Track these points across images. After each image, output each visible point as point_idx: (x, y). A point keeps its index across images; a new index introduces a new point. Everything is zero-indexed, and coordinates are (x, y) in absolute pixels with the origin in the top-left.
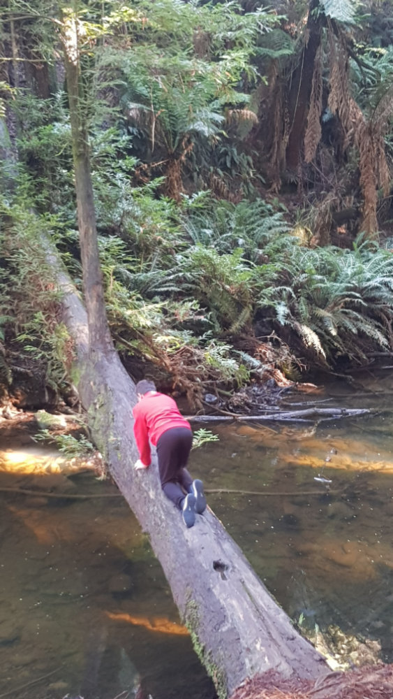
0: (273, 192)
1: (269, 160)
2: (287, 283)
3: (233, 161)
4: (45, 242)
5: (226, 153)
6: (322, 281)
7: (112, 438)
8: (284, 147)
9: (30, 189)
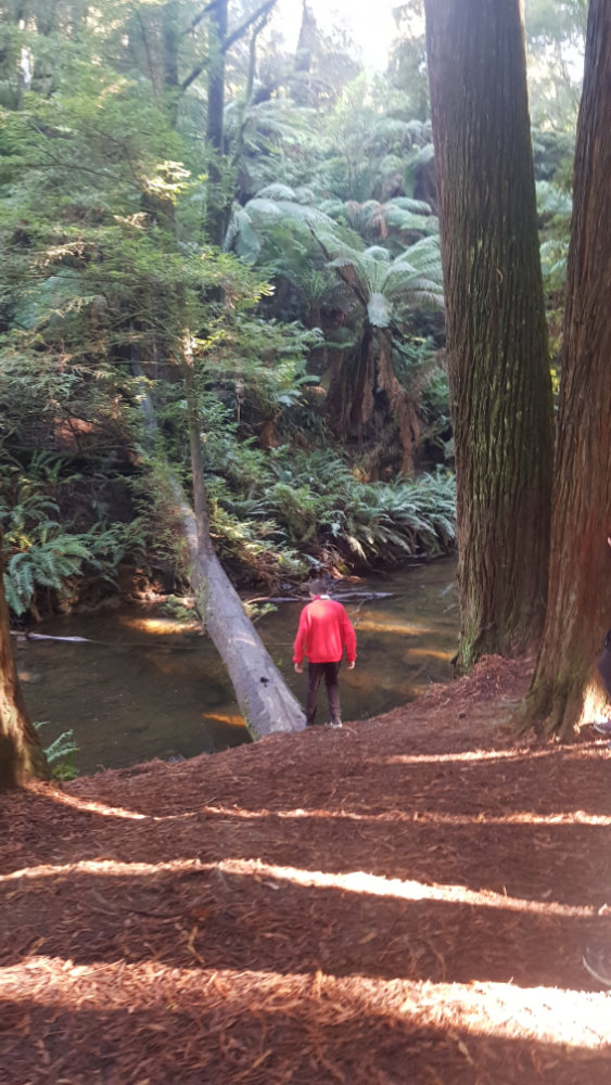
0: (341, 443)
1: (338, 420)
2: (342, 509)
3: (311, 421)
4: (173, 482)
5: (306, 416)
6: (364, 507)
7: (209, 609)
8: (348, 411)
9: (165, 446)
